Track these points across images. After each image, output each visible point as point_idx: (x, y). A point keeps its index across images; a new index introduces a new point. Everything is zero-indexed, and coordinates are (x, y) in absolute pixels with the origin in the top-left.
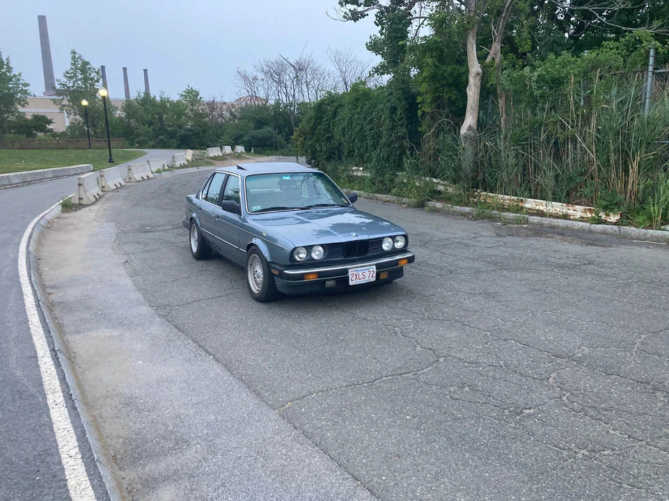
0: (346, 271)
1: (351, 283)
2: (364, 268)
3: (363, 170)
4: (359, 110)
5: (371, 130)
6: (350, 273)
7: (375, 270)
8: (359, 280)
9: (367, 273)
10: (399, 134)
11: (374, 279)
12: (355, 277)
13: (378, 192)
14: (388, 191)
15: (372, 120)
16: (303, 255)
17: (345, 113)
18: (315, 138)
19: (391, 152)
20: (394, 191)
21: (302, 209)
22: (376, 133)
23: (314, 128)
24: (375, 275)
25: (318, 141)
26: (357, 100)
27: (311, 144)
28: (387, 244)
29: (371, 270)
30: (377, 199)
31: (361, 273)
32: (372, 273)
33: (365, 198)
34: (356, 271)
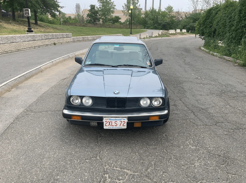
0: (101, 119)
1: (105, 127)
2: (117, 119)
3: (223, 43)
4: (226, 12)
5: (229, 22)
6: (104, 120)
7: (126, 121)
8: (111, 127)
9: (119, 123)
10: (242, 25)
11: (125, 127)
12: (108, 123)
13: (226, 55)
14: (230, 55)
15: (231, 17)
16: (78, 101)
17: (220, 14)
18: (205, 26)
19: (237, 35)
20: (232, 56)
21: (113, 67)
22: (232, 24)
23: (204, 21)
24: (126, 124)
25: (205, 28)
26: (227, 7)
27: (202, 29)
28: (145, 102)
29: (123, 121)
30: (224, 59)
31: (113, 122)
32: (123, 123)
33: (219, 57)
34: (110, 120)
